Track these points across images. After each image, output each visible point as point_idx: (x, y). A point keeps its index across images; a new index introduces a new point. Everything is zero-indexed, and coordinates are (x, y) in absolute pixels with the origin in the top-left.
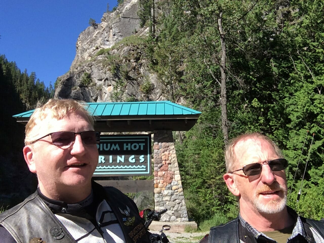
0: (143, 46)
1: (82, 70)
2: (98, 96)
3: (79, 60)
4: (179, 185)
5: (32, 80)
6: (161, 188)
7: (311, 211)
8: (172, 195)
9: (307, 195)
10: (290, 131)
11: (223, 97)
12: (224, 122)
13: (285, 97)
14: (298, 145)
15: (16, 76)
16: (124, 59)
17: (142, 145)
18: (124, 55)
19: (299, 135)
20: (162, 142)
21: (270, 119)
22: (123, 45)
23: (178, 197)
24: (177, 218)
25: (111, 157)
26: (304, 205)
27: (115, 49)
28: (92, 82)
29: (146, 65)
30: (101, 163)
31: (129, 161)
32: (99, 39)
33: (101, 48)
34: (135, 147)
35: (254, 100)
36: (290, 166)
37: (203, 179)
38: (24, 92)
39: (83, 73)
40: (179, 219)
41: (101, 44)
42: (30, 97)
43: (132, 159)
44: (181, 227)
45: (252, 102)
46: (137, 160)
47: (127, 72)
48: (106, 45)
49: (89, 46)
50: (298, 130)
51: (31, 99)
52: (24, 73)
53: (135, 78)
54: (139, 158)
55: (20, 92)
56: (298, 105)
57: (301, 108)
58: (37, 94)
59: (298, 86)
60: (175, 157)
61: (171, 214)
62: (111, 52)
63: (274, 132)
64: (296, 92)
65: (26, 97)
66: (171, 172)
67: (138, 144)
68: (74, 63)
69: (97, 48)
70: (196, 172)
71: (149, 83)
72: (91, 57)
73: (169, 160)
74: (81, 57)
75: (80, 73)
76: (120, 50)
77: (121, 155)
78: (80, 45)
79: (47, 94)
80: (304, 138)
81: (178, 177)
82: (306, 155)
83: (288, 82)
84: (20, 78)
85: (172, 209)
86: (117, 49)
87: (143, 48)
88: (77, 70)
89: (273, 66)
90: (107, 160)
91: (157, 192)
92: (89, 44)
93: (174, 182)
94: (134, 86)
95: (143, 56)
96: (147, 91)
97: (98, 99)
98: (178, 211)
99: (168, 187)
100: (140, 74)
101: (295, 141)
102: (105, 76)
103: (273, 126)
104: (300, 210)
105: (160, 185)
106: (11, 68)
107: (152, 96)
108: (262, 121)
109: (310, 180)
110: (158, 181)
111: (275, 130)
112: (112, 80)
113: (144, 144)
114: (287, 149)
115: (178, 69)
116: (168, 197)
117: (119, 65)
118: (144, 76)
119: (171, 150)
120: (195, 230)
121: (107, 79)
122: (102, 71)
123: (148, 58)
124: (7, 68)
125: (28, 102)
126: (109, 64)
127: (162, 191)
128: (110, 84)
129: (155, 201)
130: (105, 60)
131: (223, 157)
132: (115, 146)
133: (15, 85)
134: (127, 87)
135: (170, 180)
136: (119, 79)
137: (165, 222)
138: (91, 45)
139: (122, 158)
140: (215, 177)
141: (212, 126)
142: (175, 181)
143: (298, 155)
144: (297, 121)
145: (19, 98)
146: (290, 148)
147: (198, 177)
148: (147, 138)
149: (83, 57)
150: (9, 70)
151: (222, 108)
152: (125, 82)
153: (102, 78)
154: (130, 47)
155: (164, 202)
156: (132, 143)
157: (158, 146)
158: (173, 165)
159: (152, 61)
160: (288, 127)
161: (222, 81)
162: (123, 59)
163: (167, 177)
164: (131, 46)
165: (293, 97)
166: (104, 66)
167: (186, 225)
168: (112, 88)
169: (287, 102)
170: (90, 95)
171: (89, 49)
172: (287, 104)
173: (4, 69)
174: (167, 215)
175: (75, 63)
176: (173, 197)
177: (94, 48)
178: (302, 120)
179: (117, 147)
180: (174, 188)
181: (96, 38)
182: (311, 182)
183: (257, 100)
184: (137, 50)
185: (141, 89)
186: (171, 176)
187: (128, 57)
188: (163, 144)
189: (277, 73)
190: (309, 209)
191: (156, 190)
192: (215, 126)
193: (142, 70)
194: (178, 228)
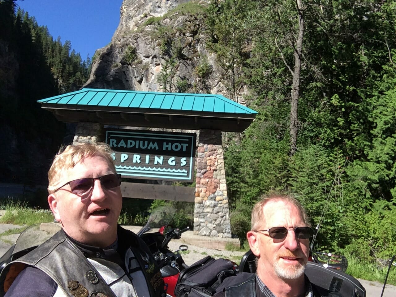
0: (202, 17)
1: (125, 43)
2: (144, 77)
3: (123, 29)
4: (224, 195)
5: (66, 50)
6: (202, 197)
7: (386, 238)
8: (215, 206)
9: (384, 218)
10: (374, 139)
11: (295, 90)
12: (293, 121)
13: (374, 96)
14: (381, 157)
15: (47, 44)
16: (178, 32)
17: (185, 145)
18: (178, 27)
19: (385, 144)
20: (208, 144)
21: (352, 121)
22: (177, 13)
23: (222, 209)
24: (218, 233)
25: (147, 157)
26: (378, 230)
27: (167, 18)
28: (137, 58)
29: (204, 41)
30: (136, 163)
31: (168, 163)
32: (149, 4)
33: (150, 15)
34: (176, 147)
35: (334, 96)
36: (369, 181)
37: (260, 189)
38: (56, 65)
39: (127, 46)
40: (221, 235)
41: (151, 11)
42: (63, 71)
43: (172, 161)
44: (221, 243)
45: (331, 99)
46: (178, 162)
47: (181, 49)
48: (157, 12)
49: (137, 12)
50: (384, 139)
51: (64, 74)
52: (57, 41)
53: (190, 57)
54: (180, 160)
55: (52, 65)
56: (388, 107)
57: (391, 112)
58: (71, 69)
59: (391, 82)
60: (221, 163)
61: (212, 228)
62: (163, 22)
63: (354, 139)
64: (388, 91)
65: (59, 71)
66: (215, 180)
67: (181, 144)
68: (116, 33)
69: (146, 16)
70: (253, 179)
71: (207, 64)
72: (137, 26)
73: (215, 166)
74: (126, 26)
75: (123, 46)
76: (173, 20)
77: (160, 156)
78: (125, 10)
79: (83, 70)
80: (390, 148)
81: (224, 186)
82: (391, 170)
83: (379, 77)
84: (53, 47)
85: (213, 222)
86: (171, 18)
87: (203, 19)
88: (119, 43)
89: (363, 54)
90: (143, 160)
91: (198, 202)
92: (136, 9)
93: (218, 192)
94: (188, 67)
95: (201, 30)
96: (203, 74)
97: (143, 80)
98: (220, 226)
99: (211, 197)
100: (197, 53)
101: (378, 152)
102: (153, 53)
103: (354, 130)
104: (373, 235)
105: (202, 194)
106: (41, 33)
107: (209, 82)
108: (341, 123)
109: (391, 200)
110: (200, 189)
111: (356, 136)
112: (161, 57)
113: (187, 145)
114: (368, 161)
115: (243, 49)
116: (210, 208)
117: (171, 40)
118: (202, 55)
119: (219, 154)
120: (237, 249)
121: (155, 56)
122: (150, 45)
123: (207, 33)
124: (37, 34)
125: (61, 78)
126: (159, 37)
127: (204, 201)
128: (159, 62)
129: (195, 211)
130: (155, 32)
131: (287, 164)
132: (153, 144)
133: (45, 55)
134: (179, 68)
135: (214, 189)
136: (170, 57)
137: (204, 237)
138: (138, 11)
139: (160, 159)
140: (275, 187)
141: (277, 125)
142: (220, 190)
143: (381, 169)
144: (384, 126)
145: (50, 72)
146: (372, 159)
147: (254, 186)
148: (192, 138)
149: (128, 26)
150: (39, 37)
151: (292, 103)
152: (177, 62)
153: (149, 54)
154: (186, 17)
155: (204, 213)
156: (173, 142)
157: (203, 148)
158: (220, 172)
159: (213, 37)
160: (372, 134)
161: (296, 70)
162: (176, 32)
163: (211, 185)
164: (188, 15)
165: (383, 97)
166: (152, 39)
167: (228, 242)
168: (160, 67)
169: (375, 102)
170: (134, 75)
171: (136, 16)
172: (375, 104)
173: (34, 35)
174: (208, 229)
175: (118, 33)
176: (216, 209)
177: (142, 16)
178: (391, 126)
179: (156, 145)
180: (218, 198)
181: (146, 3)
182: (392, 203)
183: (337, 96)
184: (195, 21)
185: (196, 71)
186: (215, 185)
187: (183, 30)
188: (210, 146)
189: (367, 64)
190: (385, 235)
191: (197, 200)
192: (281, 125)
193: (199, 48)
194: (218, 245)
